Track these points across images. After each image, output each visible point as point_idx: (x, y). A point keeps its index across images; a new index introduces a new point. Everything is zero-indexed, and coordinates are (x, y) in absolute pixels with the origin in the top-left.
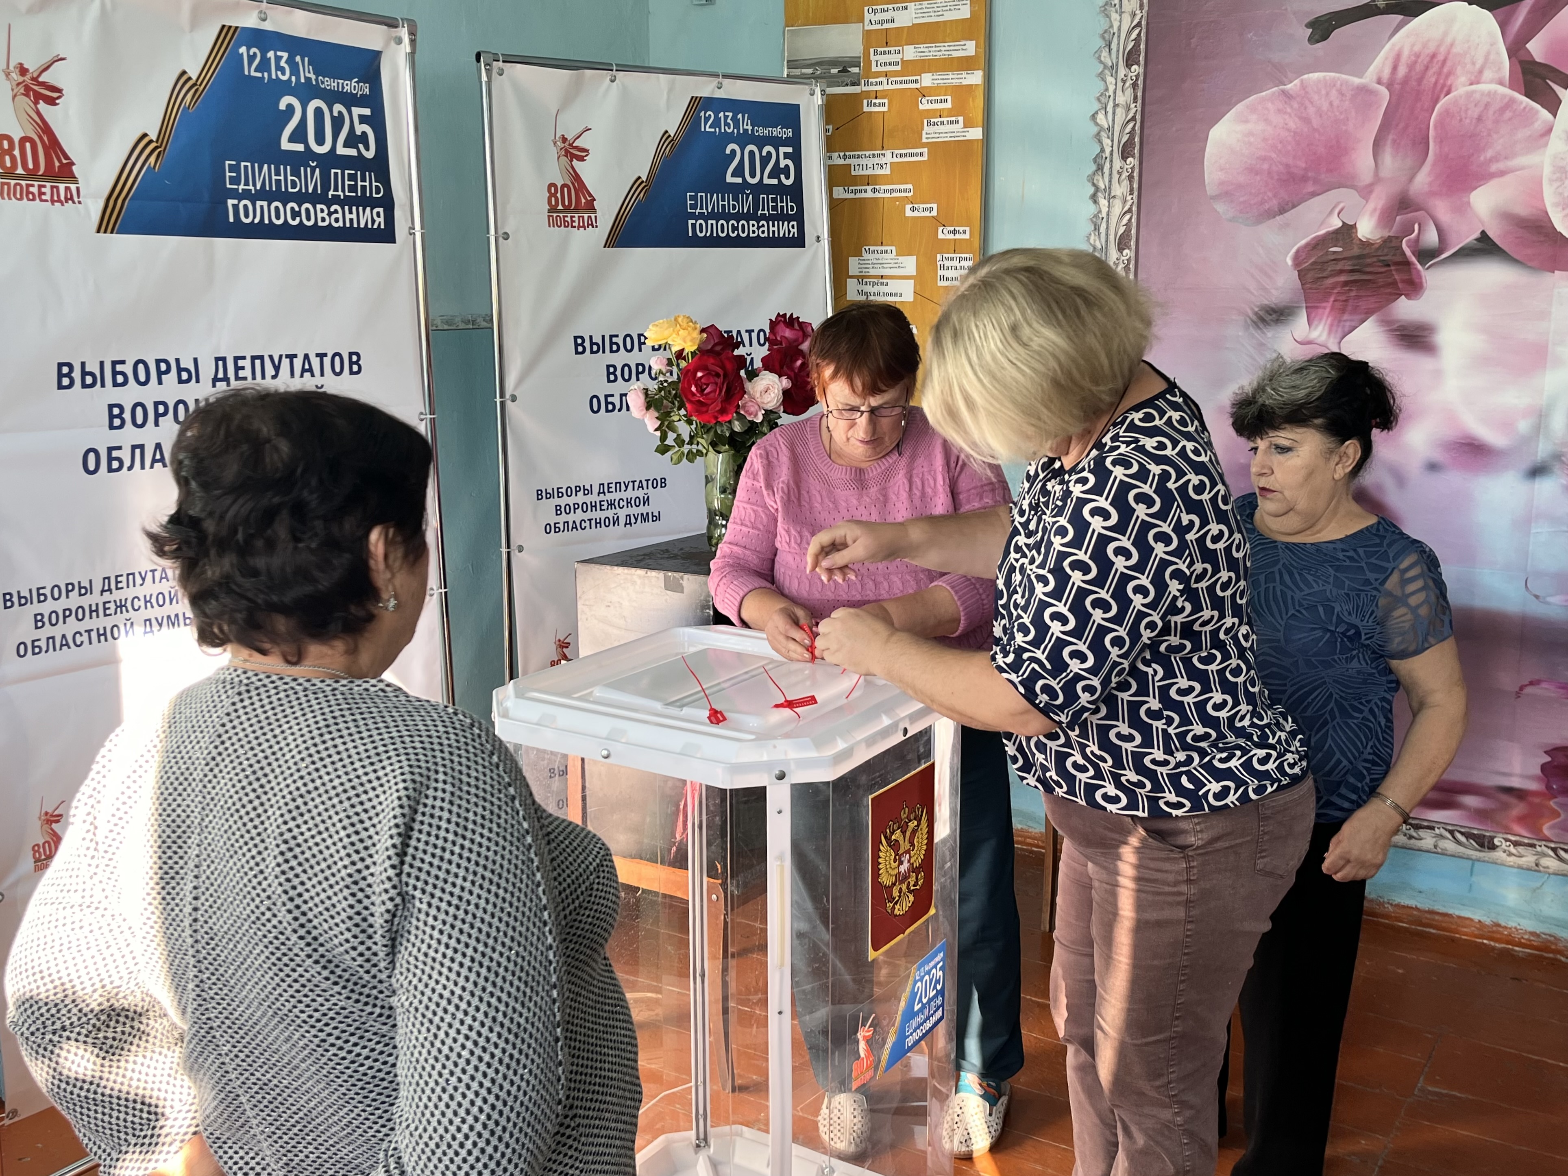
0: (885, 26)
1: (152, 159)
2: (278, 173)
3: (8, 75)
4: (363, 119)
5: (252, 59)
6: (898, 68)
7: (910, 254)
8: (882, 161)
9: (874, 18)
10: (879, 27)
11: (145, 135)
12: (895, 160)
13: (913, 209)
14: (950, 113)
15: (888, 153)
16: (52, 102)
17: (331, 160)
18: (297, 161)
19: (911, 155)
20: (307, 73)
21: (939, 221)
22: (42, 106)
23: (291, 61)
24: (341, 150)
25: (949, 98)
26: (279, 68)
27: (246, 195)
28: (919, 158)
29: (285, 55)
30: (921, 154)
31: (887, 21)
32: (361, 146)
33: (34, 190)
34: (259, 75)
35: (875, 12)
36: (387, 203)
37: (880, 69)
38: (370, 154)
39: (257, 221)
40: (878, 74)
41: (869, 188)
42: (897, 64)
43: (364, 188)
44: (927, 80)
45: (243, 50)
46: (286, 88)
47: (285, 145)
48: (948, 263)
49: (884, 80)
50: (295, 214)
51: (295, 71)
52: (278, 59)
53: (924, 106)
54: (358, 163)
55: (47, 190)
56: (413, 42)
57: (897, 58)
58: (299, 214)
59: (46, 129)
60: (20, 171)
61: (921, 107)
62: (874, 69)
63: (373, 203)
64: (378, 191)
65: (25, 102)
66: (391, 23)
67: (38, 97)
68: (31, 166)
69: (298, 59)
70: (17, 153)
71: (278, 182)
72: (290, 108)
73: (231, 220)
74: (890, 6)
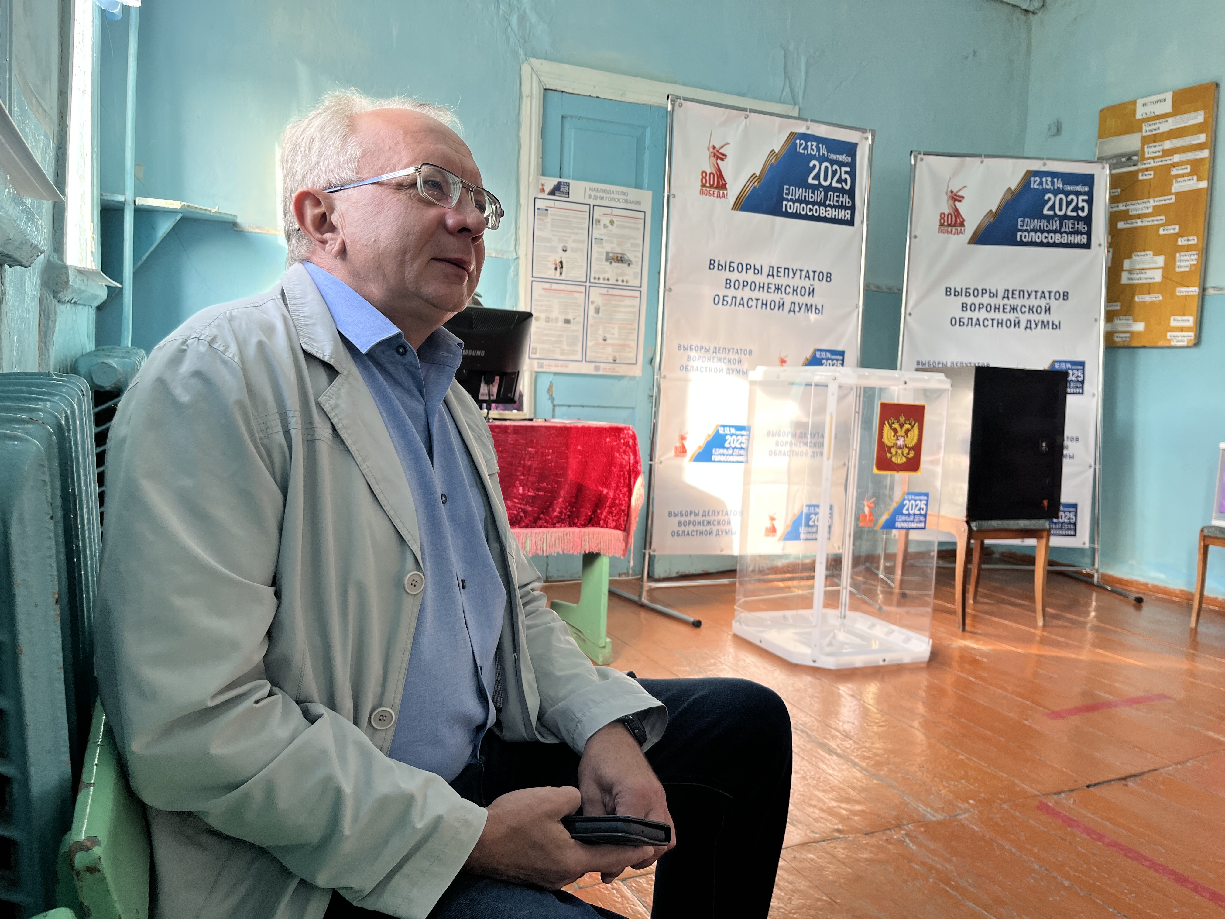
0: (1155, 132)
1: (756, 183)
2: (805, 192)
3: (708, 149)
4: (846, 172)
5: (801, 145)
6: (1160, 154)
7: (1160, 254)
8: (1148, 205)
9: (1148, 129)
10: (1151, 133)
11: (755, 174)
12: (1156, 204)
13: (1164, 230)
14: (1189, 174)
15: (1151, 200)
16: (722, 160)
17: (830, 188)
18: (814, 188)
19: (1165, 200)
20: (823, 151)
21: (1179, 235)
22: (719, 161)
23: (817, 147)
24: (834, 184)
25: (1189, 167)
26: (812, 149)
27: (791, 200)
28: (1169, 202)
29: (815, 144)
30: (1171, 199)
31: (1156, 129)
32: (844, 184)
33: (712, 192)
34: (803, 152)
35: (1148, 125)
36: (853, 209)
37: (1150, 155)
38: (847, 187)
39: (794, 211)
40: (1149, 159)
41: (1139, 221)
42: (1159, 152)
43: (842, 201)
44: (1176, 158)
45: (798, 141)
46: (813, 157)
47: (810, 181)
48: (1182, 258)
49: (1151, 161)
50: (811, 210)
51: (818, 150)
52: (812, 145)
53: (1174, 172)
54: (842, 191)
55: (716, 193)
56: (873, 139)
57: (1160, 148)
58: (812, 210)
59: (719, 170)
60: (708, 185)
61: (1172, 173)
62: (1147, 156)
63: (846, 208)
64: (849, 202)
65: (713, 160)
66: (864, 131)
67: (718, 157)
68: (712, 183)
69: (820, 146)
70: (707, 178)
71: (805, 196)
72: (814, 166)
73: (784, 210)
74: (1158, 121)
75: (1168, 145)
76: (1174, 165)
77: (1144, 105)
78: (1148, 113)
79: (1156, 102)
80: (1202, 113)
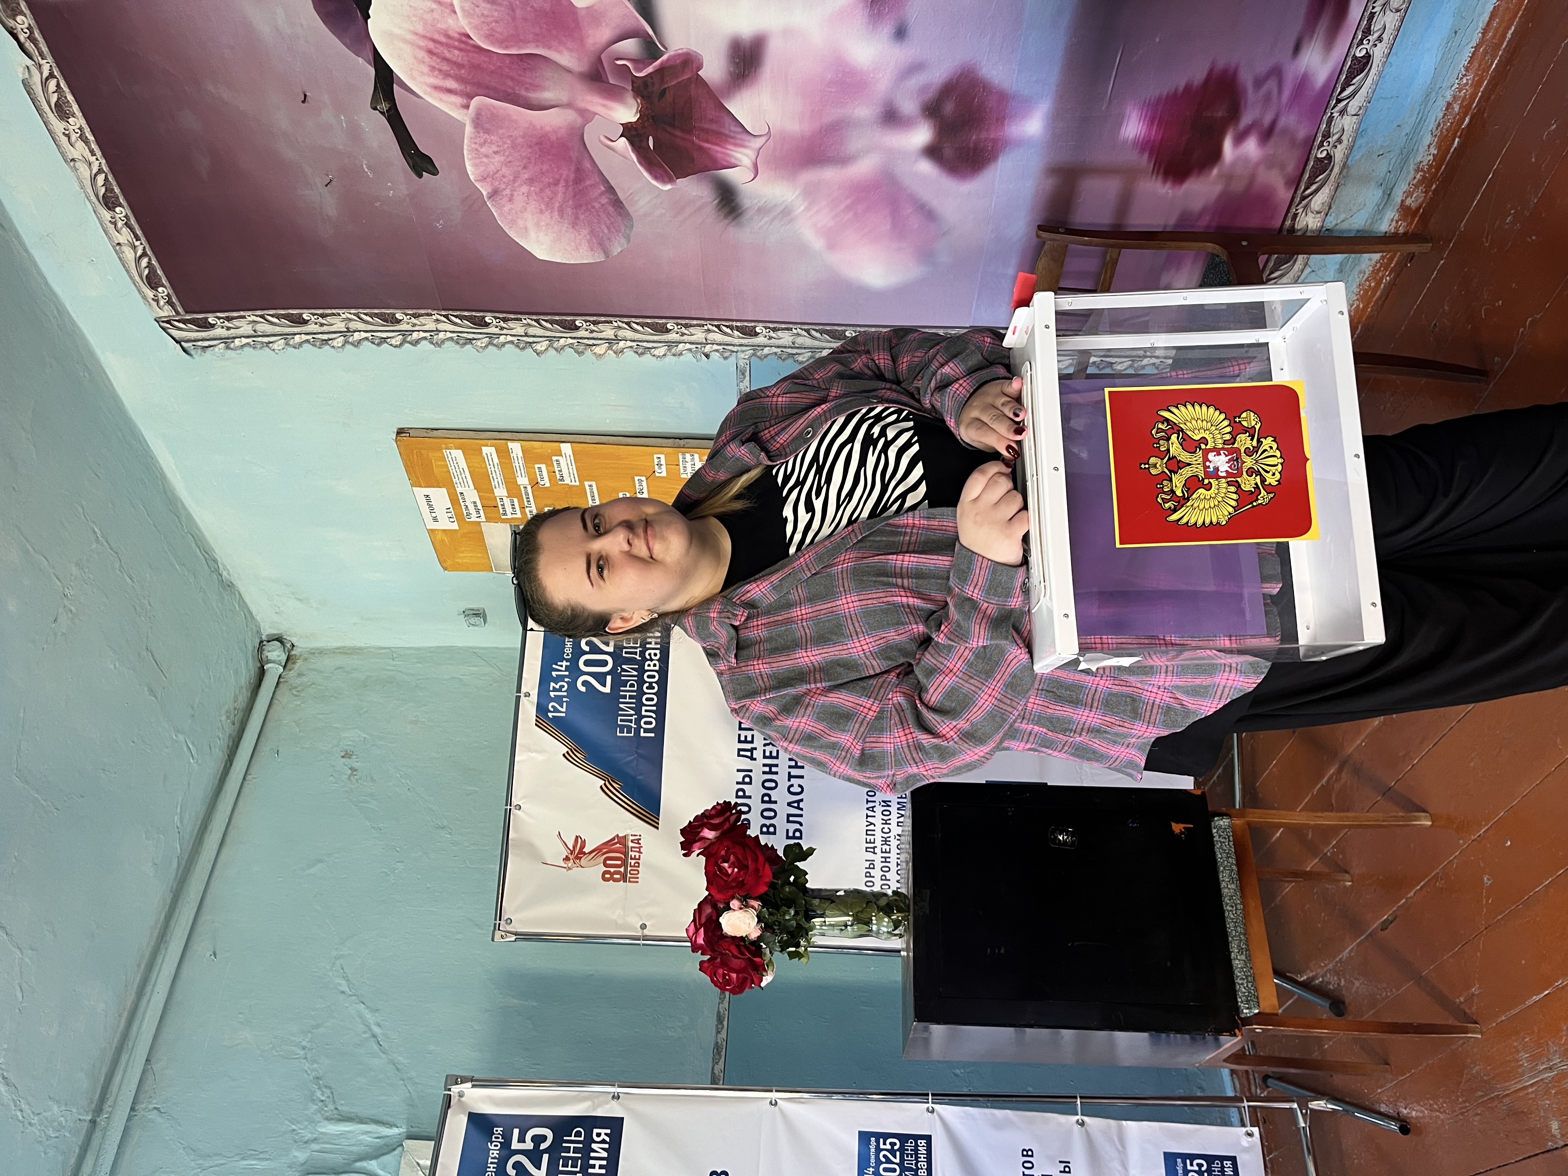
0: (480, 507)
9: (474, 515)
10: (481, 512)
14: (550, 465)
19: (592, 492)
25: (537, 466)
28: (595, 487)
30: (590, 486)
31: (476, 506)
35: (469, 514)
42: (512, 501)
44: (523, 481)
53: (546, 483)
57: (507, 502)
61: (548, 485)
74: (463, 504)
75: (500, 491)
76: (535, 484)
77: (435, 519)
78: (450, 515)
79: (431, 506)
80: (446, 452)
